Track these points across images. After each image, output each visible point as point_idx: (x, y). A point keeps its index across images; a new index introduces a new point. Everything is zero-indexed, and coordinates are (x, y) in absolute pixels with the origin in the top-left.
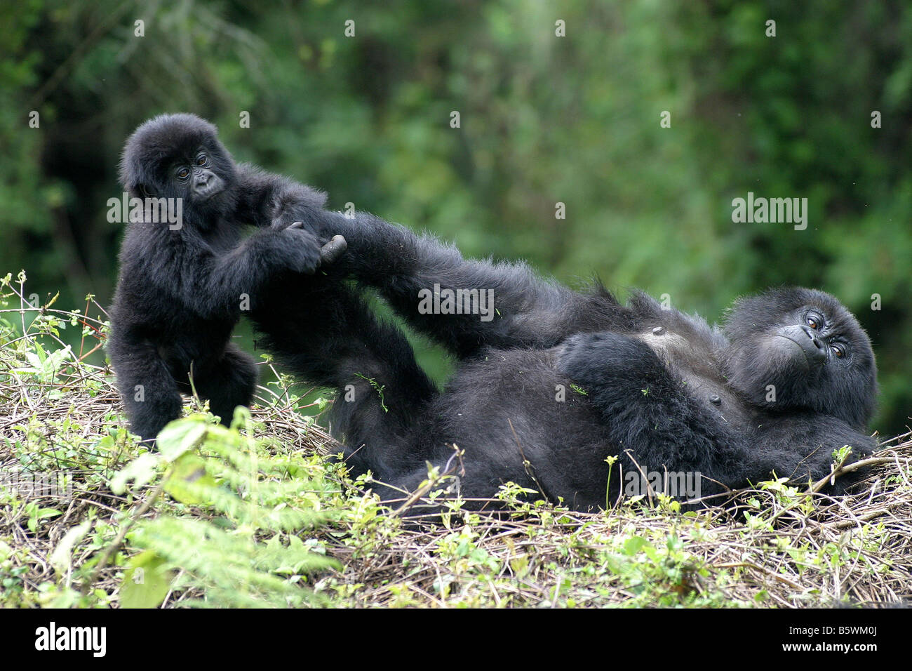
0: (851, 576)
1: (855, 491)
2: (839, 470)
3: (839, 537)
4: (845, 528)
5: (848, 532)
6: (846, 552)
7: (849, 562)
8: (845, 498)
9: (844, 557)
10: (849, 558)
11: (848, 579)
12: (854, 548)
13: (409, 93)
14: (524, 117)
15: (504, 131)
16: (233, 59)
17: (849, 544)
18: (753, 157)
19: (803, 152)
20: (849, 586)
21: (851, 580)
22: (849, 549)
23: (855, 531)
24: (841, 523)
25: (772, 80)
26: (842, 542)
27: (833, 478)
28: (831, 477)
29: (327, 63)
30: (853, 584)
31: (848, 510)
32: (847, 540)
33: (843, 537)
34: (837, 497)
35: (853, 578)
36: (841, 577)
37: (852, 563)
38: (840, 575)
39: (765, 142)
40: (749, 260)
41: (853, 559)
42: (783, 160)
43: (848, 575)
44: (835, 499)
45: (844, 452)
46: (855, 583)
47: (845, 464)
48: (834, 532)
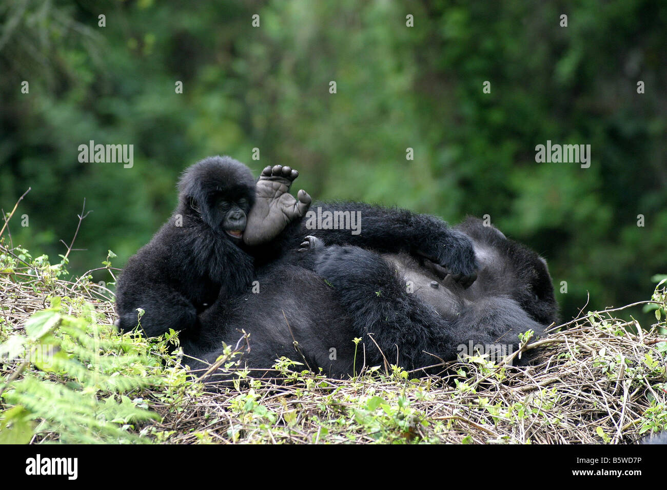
0: (532, 426)
1: (536, 363)
2: (525, 347)
3: (524, 398)
4: (528, 391)
5: (531, 395)
6: (530, 410)
7: (531, 416)
8: (528, 368)
9: (528, 412)
10: (531, 413)
11: (530, 429)
12: (535, 406)
13: (209, 73)
14: (289, 90)
15: (274, 100)
16: (80, 48)
17: (532, 403)
18: (460, 120)
19: (496, 116)
20: (531, 433)
21: (533, 429)
22: (531, 407)
23: (537, 393)
24: (525, 388)
25: (474, 64)
26: (526, 401)
27: (520, 353)
28: (519, 352)
29: (148, 51)
30: (534, 432)
31: (531, 377)
32: (530, 400)
33: (528, 398)
34: (523, 367)
35: (534, 428)
36: (526, 427)
37: (533, 416)
38: (525, 425)
39: (468, 109)
40: (456, 195)
41: (534, 414)
42: (482, 123)
43: (530, 426)
44: (521, 369)
45: (529, 334)
46: (536, 431)
47: (529, 342)
48: (520, 394)
